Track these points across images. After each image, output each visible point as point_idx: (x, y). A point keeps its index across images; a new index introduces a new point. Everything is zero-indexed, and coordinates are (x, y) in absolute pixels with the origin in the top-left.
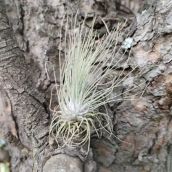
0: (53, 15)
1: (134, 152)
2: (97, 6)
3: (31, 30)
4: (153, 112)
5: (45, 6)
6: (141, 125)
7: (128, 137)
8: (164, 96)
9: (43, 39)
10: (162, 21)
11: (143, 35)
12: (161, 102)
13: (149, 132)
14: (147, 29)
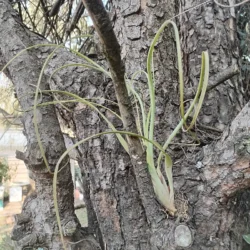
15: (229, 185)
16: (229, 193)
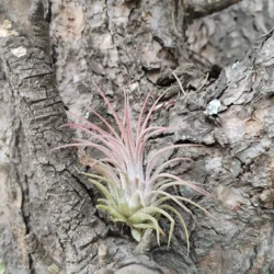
0: (101, 62)
2: (164, 54)
3: (66, 82)
4: (252, 212)
5: (90, 48)
6: (232, 233)
8: (268, 188)
9: (84, 95)
10: (266, 77)
11: (237, 95)
12: (263, 196)
13: (245, 244)
14: (243, 88)
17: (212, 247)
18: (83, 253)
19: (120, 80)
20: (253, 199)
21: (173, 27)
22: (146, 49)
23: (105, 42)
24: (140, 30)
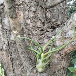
0: (28, 26)
1: (54, 71)
2: (42, 23)
4: (61, 58)
5: (25, 23)
6: (57, 62)
7: (53, 66)
8: (64, 54)
9: (24, 34)
10: (64, 34)
11: (58, 36)
15: (69, 49)
16: (68, 52)
17: (53, 65)
18: (31, 71)
19: (32, 30)
20: (61, 56)
21: (43, 15)
22: (38, 22)
23: (29, 21)
24: (36, 18)
